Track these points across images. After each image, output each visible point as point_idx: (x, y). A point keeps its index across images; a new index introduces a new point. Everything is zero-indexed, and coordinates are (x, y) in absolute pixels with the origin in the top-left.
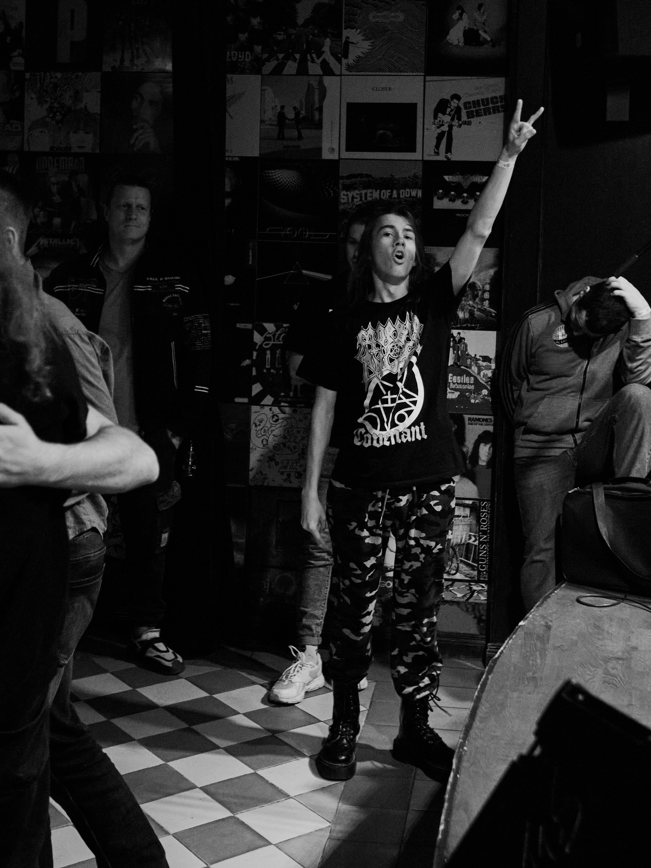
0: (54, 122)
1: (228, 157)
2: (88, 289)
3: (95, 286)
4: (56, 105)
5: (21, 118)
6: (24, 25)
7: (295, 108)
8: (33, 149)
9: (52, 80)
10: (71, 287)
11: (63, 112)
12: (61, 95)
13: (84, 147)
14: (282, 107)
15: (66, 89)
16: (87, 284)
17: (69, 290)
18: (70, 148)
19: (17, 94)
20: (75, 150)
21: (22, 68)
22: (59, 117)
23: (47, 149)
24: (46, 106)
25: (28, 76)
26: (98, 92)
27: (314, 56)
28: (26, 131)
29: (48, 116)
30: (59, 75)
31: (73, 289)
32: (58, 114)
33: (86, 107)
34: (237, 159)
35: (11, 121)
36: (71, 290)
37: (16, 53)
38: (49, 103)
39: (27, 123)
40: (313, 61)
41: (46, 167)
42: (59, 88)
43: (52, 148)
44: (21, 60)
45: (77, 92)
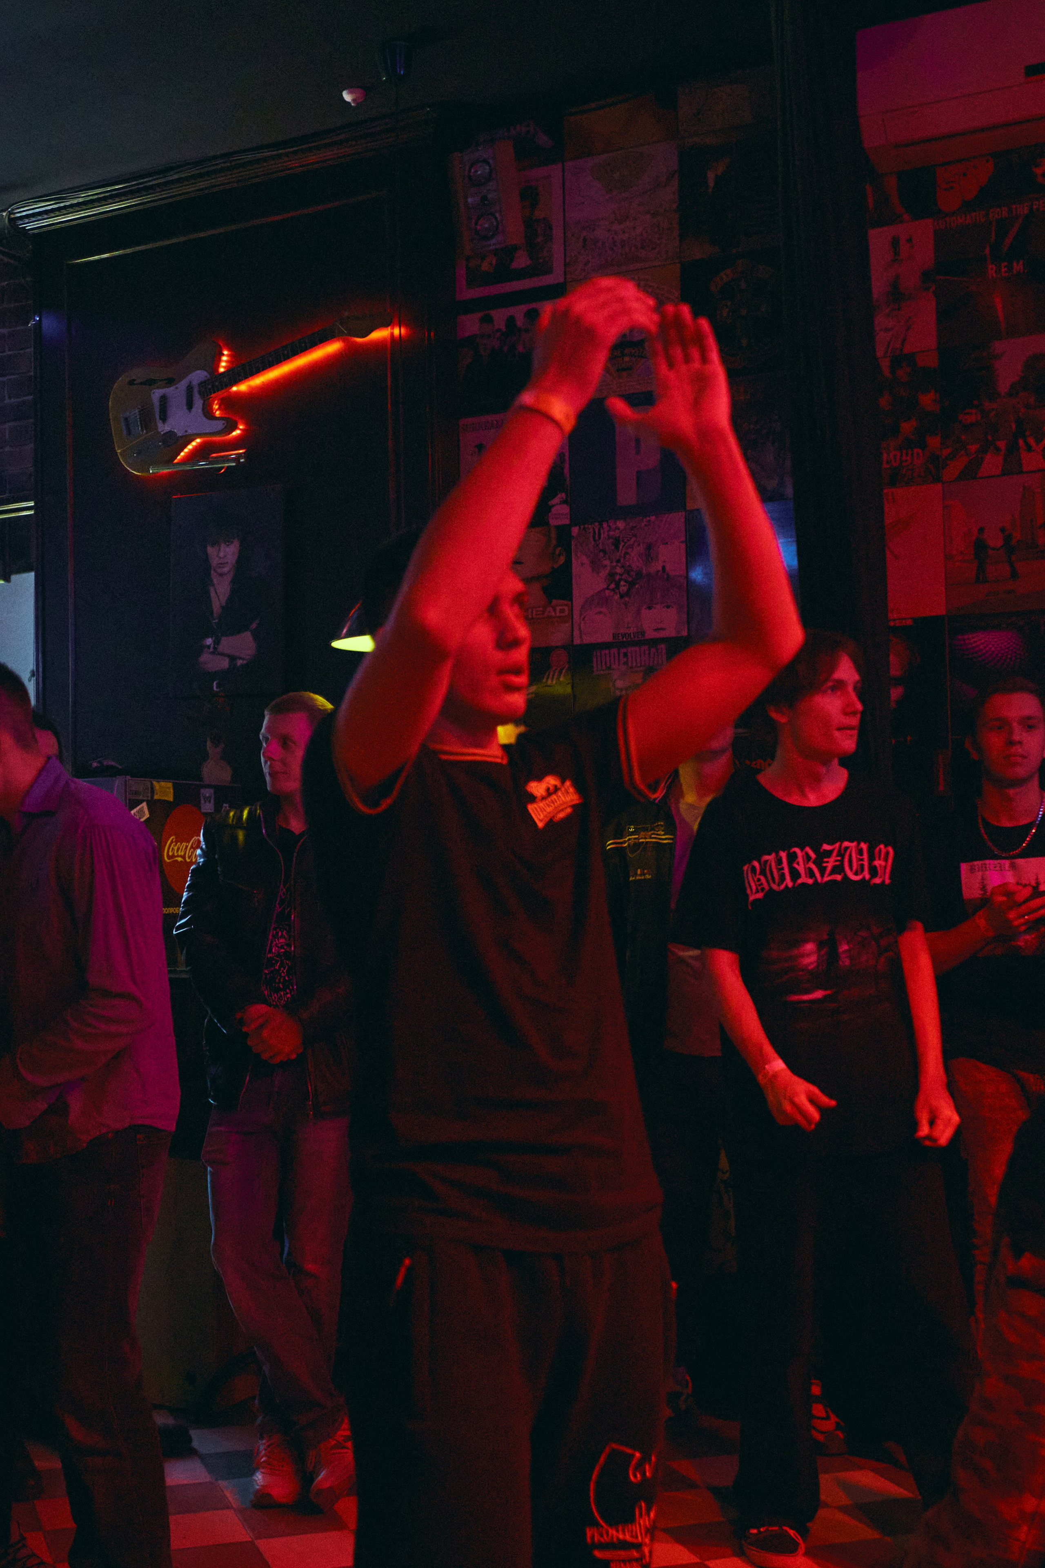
0: (617, 597)
1: (894, 620)
2: (651, 838)
3: (663, 833)
4: (619, 570)
5: (567, 595)
6: (567, 458)
7: (1003, 530)
8: (587, 640)
9: (611, 533)
10: (629, 839)
11: (630, 579)
12: (626, 553)
13: (663, 629)
14: (981, 530)
15: (633, 545)
16: (651, 830)
17: (626, 845)
18: (643, 633)
19: (562, 559)
20: (651, 634)
21: (567, 522)
22: (624, 588)
23: (608, 638)
24: (604, 573)
25: (575, 530)
26: (682, 542)
27: (1031, 441)
28: (576, 612)
29: (607, 589)
30: (621, 524)
31: (632, 842)
32: (622, 583)
33: (664, 568)
34: (909, 622)
35: (554, 602)
36: (629, 845)
37: (556, 500)
38: (609, 568)
39: (578, 602)
40: (1029, 448)
41: (608, 664)
42: (623, 544)
43: (615, 636)
44: (565, 509)
45: (649, 547)
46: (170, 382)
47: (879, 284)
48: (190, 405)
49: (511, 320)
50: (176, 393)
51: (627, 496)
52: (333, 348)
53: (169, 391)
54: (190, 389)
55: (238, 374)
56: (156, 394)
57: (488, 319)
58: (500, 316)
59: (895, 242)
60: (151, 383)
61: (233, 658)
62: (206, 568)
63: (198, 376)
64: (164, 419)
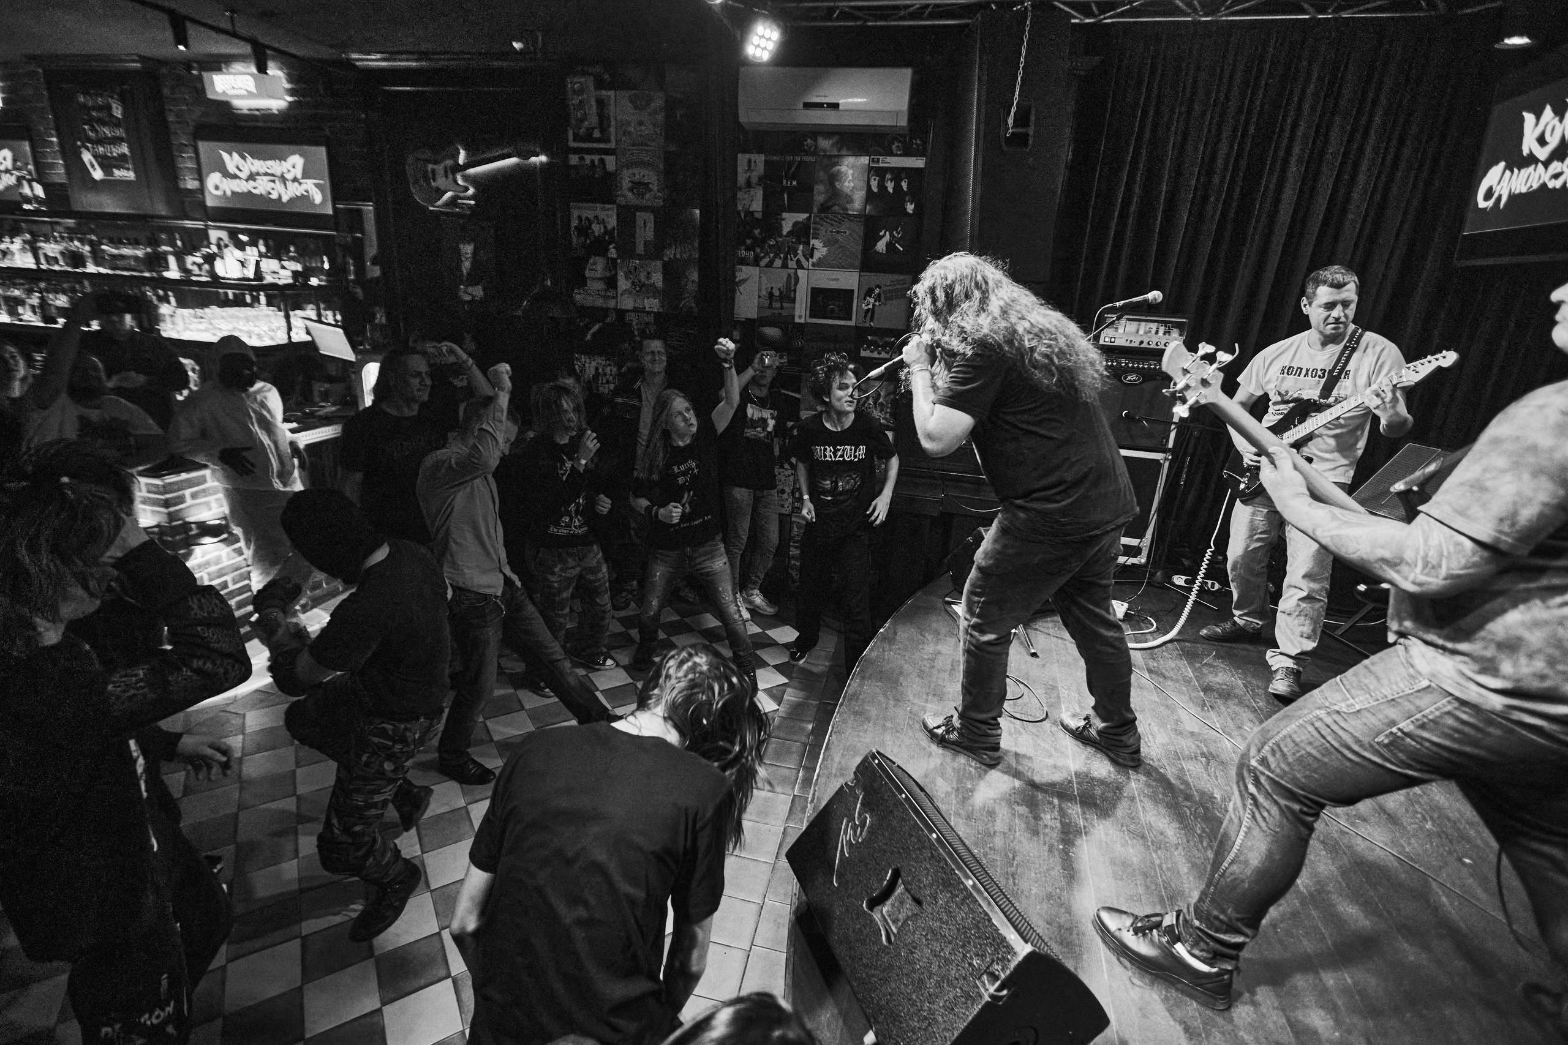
0: (635, 292)
1: (736, 317)
4: (636, 281)
5: (615, 288)
7: (780, 289)
8: (623, 307)
9: (634, 265)
11: (640, 285)
12: (639, 274)
13: (653, 308)
14: (772, 288)
15: (642, 271)
18: (645, 308)
19: (613, 273)
20: (648, 309)
21: (616, 256)
22: (638, 288)
23: (631, 308)
24: (630, 281)
25: (619, 261)
26: (661, 273)
27: (792, 256)
28: (619, 296)
29: (632, 288)
30: (638, 262)
32: (637, 286)
33: (654, 283)
34: (744, 319)
35: (610, 289)
37: (611, 247)
38: (632, 279)
39: (619, 291)
40: (791, 260)
41: (631, 319)
42: (638, 270)
43: (634, 307)
44: (614, 251)
45: (649, 273)
46: (436, 162)
47: (741, 179)
48: (447, 177)
49: (592, 161)
50: (440, 168)
51: (640, 249)
52: (513, 161)
53: (435, 167)
54: (446, 168)
55: (469, 165)
56: (430, 167)
57: (582, 159)
58: (588, 158)
59: (750, 161)
60: (428, 161)
61: (473, 297)
62: (458, 254)
63: (449, 162)
64: (434, 180)
